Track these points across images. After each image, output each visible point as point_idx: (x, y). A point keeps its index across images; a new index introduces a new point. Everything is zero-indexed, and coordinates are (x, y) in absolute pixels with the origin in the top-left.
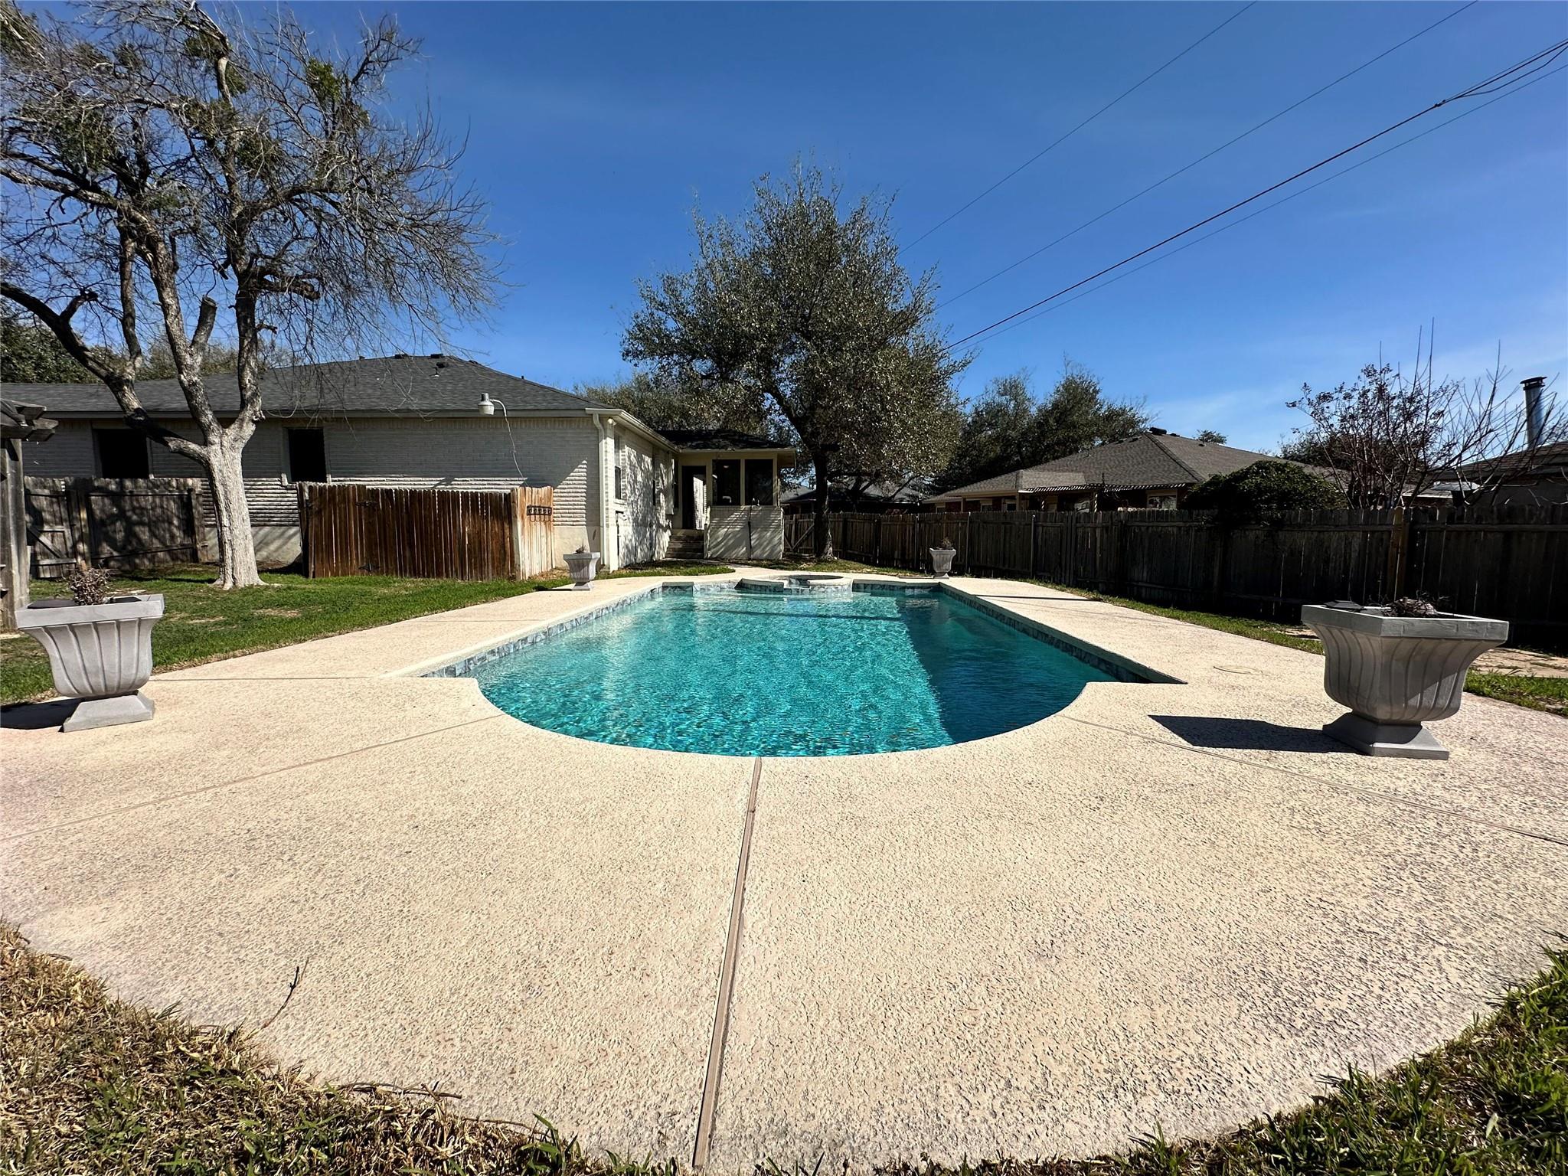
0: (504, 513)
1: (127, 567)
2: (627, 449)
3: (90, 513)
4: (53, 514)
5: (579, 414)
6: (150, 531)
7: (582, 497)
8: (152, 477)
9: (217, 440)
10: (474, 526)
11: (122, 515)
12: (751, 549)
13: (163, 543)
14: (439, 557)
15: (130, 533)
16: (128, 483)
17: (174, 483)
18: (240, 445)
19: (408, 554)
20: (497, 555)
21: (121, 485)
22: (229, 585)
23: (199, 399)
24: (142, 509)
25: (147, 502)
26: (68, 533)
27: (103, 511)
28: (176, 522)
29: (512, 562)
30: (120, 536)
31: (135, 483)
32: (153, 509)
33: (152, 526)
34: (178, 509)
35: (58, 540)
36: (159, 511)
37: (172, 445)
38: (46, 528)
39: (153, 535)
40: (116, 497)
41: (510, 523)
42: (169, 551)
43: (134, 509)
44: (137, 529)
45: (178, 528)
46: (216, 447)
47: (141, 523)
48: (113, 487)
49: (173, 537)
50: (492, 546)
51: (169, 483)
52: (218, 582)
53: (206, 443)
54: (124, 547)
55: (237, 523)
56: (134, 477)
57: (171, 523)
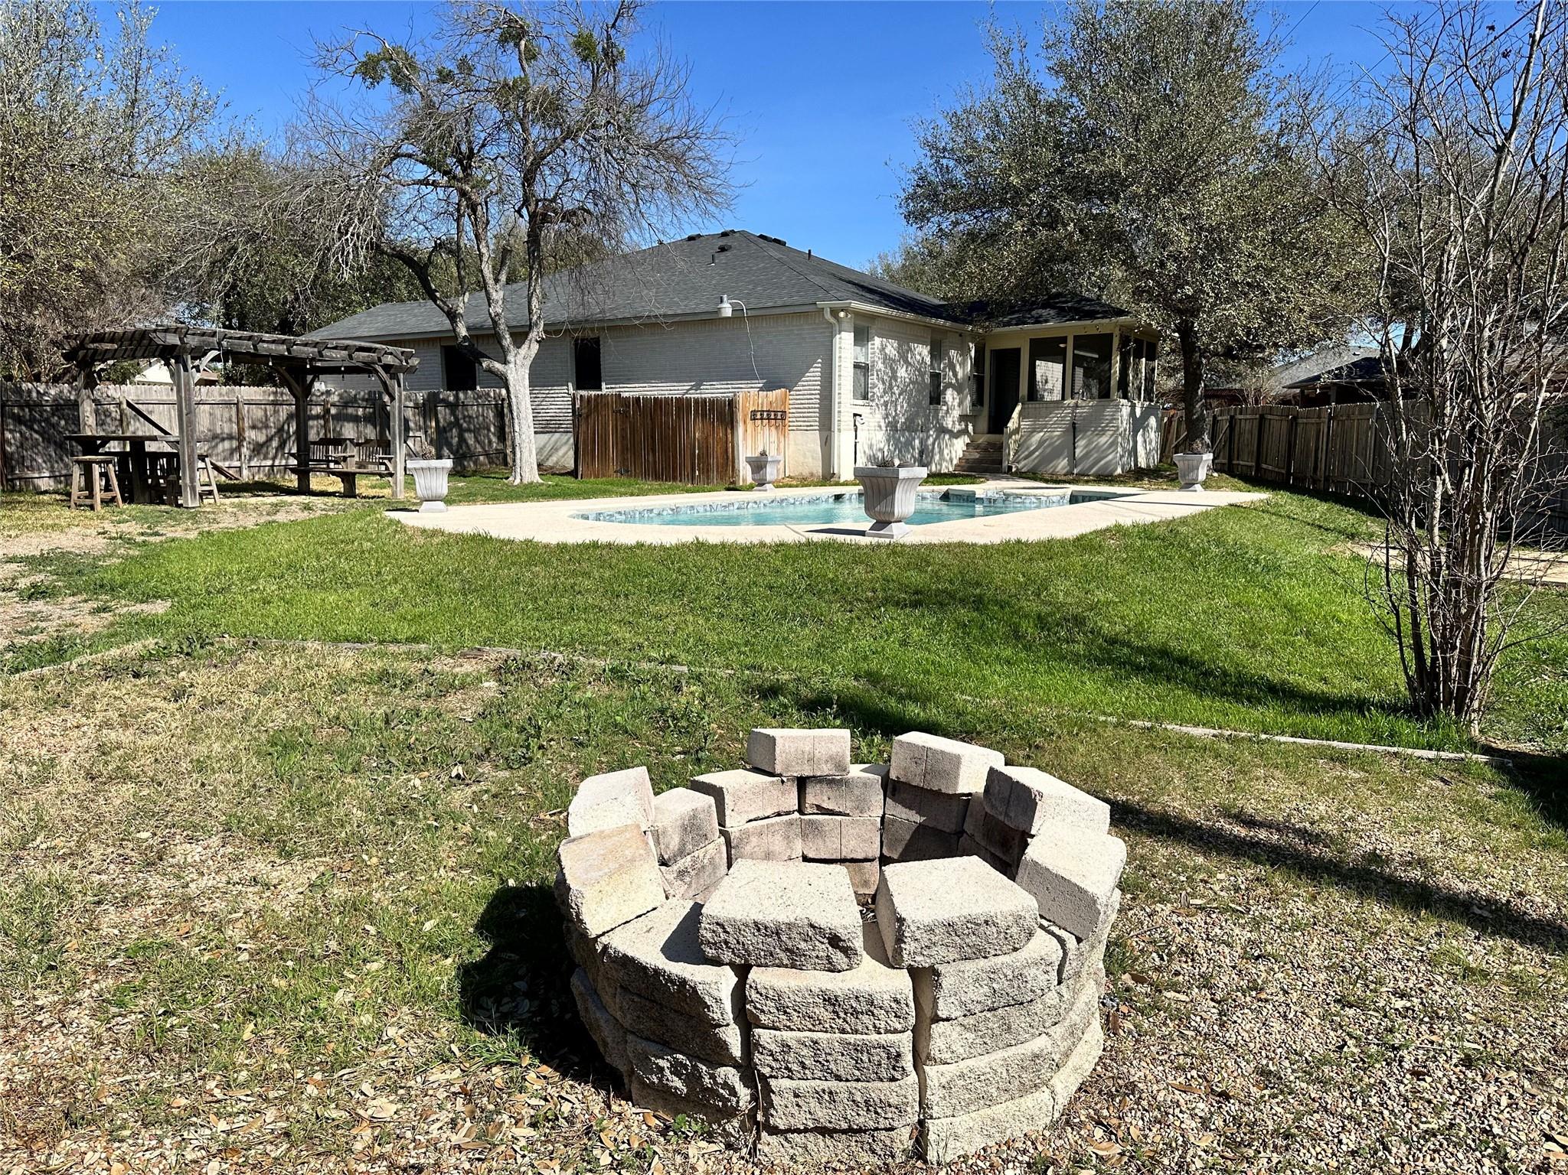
0: (728, 419)
1: (459, 468)
2: (877, 341)
3: (437, 422)
4: (416, 424)
5: (811, 308)
6: (475, 437)
7: (816, 400)
8: (478, 388)
9: (513, 360)
10: (703, 432)
11: (456, 424)
12: (1073, 461)
13: (483, 448)
14: (674, 462)
15: (462, 440)
16: (461, 395)
17: (492, 394)
18: (528, 363)
19: (651, 459)
20: (721, 461)
21: (457, 397)
22: (518, 481)
23: (502, 327)
24: (470, 417)
25: (473, 411)
26: (423, 437)
27: (445, 419)
28: (492, 429)
29: (733, 467)
30: (455, 441)
31: (466, 394)
32: (477, 417)
33: (476, 432)
34: (494, 417)
35: (418, 444)
36: (481, 418)
37: (484, 365)
38: (411, 434)
39: (477, 440)
40: (453, 407)
41: (732, 428)
42: (487, 455)
43: (464, 417)
44: (467, 435)
45: (494, 434)
46: (512, 365)
47: (469, 430)
48: (451, 399)
49: (490, 442)
50: (717, 450)
51: (488, 394)
52: (511, 479)
53: (505, 362)
54: (457, 451)
55: (524, 429)
56: (465, 389)
57: (489, 430)
